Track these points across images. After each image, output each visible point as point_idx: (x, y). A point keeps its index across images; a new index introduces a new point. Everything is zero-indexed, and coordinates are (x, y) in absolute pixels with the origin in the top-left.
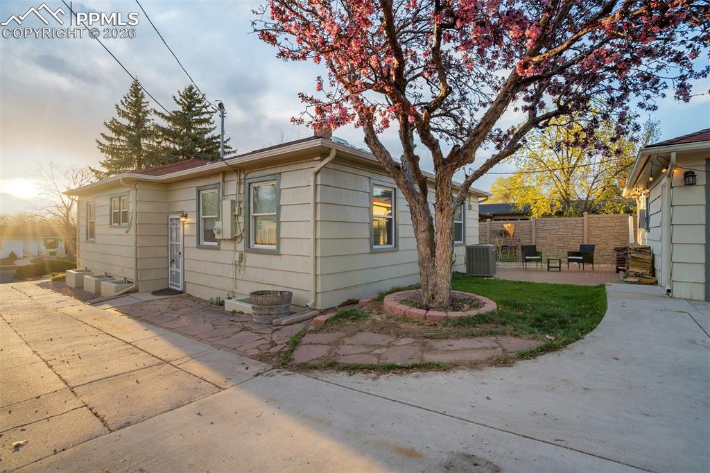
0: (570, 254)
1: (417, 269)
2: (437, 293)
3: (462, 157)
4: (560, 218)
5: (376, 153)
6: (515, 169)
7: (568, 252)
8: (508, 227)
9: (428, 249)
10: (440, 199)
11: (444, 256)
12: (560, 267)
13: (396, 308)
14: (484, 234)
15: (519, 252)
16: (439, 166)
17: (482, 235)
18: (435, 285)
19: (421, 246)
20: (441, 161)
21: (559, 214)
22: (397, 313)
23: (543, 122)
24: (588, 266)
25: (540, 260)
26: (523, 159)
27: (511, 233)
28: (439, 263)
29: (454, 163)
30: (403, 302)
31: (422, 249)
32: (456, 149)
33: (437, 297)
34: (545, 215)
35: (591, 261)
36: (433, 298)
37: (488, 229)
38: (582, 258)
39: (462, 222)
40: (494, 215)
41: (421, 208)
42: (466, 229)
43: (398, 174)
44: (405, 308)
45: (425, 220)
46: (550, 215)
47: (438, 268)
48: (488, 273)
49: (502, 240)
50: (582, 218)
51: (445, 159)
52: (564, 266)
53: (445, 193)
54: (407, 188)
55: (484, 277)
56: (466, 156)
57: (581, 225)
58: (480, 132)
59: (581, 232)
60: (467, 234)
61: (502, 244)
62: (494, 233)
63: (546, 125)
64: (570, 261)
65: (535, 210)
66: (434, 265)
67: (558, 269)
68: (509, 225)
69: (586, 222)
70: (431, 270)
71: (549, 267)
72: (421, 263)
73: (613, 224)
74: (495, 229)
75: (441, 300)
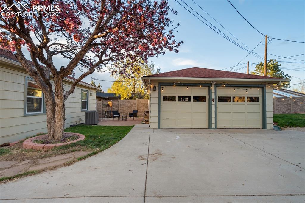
0: (130, 114)
1: (46, 124)
2: (55, 135)
3: (65, 72)
4: (131, 100)
5: (22, 64)
6: (115, 80)
7: (129, 113)
8: (110, 103)
9: (52, 114)
10: (57, 90)
11: (59, 117)
12: (126, 119)
13: (28, 145)
14: (100, 106)
15: (112, 113)
16: (55, 75)
17: (98, 106)
18: (54, 131)
19: (48, 112)
20: (55, 72)
21: (131, 98)
22: (29, 148)
23: (105, 62)
24: (135, 118)
25: (119, 117)
26: (118, 76)
27: (111, 105)
28: (57, 120)
29: (62, 74)
30: (34, 142)
31: (49, 114)
32: (63, 68)
33: (55, 137)
34: (125, 99)
35: (137, 116)
36: (54, 137)
37: (102, 104)
38: (133, 115)
39: (87, 101)
40: (109, 98)
41: (49, 94)
42: (89, 104)
43: (36, 76)
44: (33, 144)
45: (51, 100)
46: (127, 99)
47: (56, 123)
48: (95, 123)
49: (107, 108)
50: (135, 100)
51: (58, 72)
52: (128, 118)
53: (59, 87)
54: (41, 84)
55: (92, 125)
56: (67, 71)
57: (135, 103)
58: (74, 62)
59: (135, 105)
60: (89, 106)
61: (107, 110)
62: (104, 105)
63: (107, 64)
64: (130, 116)
65: (122, 96)
66: (54, 122)
67: (125, 120)
68: (110, 102)
69: (137, 102)
70: (53, 124)
71: (122, 119)
72: (48, 121)
73: (145, 103)
74: (104, 104)
75: (57, 138)
